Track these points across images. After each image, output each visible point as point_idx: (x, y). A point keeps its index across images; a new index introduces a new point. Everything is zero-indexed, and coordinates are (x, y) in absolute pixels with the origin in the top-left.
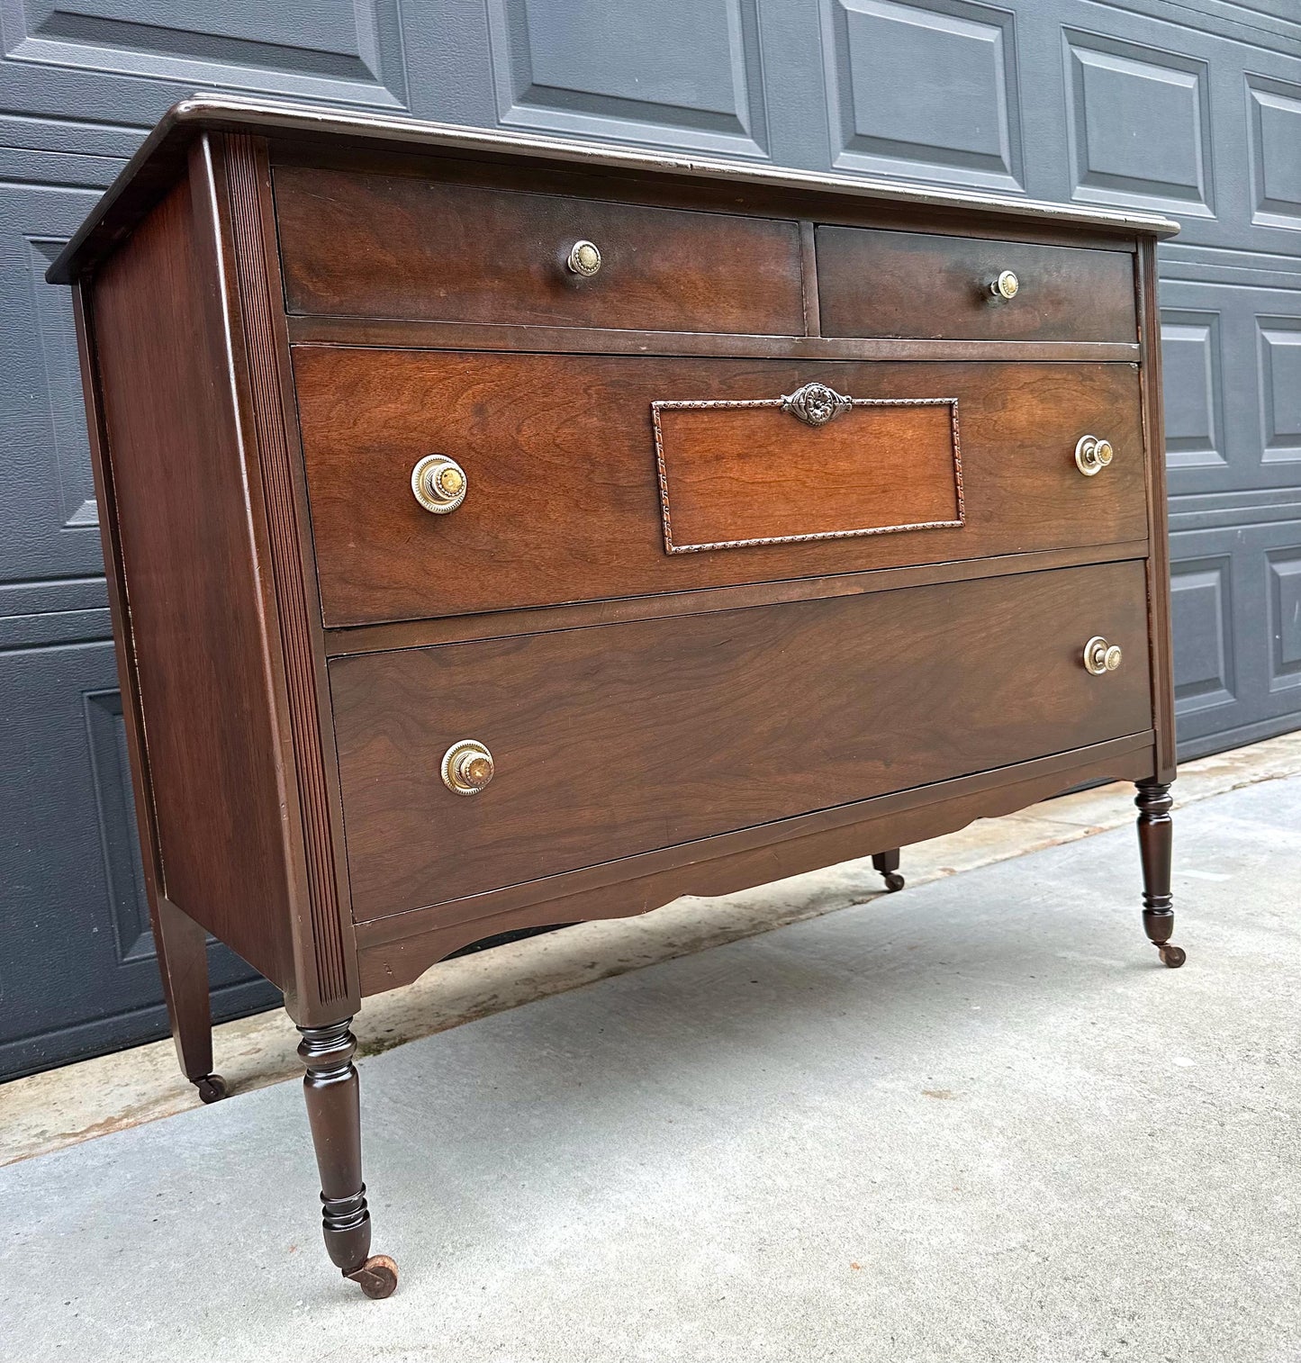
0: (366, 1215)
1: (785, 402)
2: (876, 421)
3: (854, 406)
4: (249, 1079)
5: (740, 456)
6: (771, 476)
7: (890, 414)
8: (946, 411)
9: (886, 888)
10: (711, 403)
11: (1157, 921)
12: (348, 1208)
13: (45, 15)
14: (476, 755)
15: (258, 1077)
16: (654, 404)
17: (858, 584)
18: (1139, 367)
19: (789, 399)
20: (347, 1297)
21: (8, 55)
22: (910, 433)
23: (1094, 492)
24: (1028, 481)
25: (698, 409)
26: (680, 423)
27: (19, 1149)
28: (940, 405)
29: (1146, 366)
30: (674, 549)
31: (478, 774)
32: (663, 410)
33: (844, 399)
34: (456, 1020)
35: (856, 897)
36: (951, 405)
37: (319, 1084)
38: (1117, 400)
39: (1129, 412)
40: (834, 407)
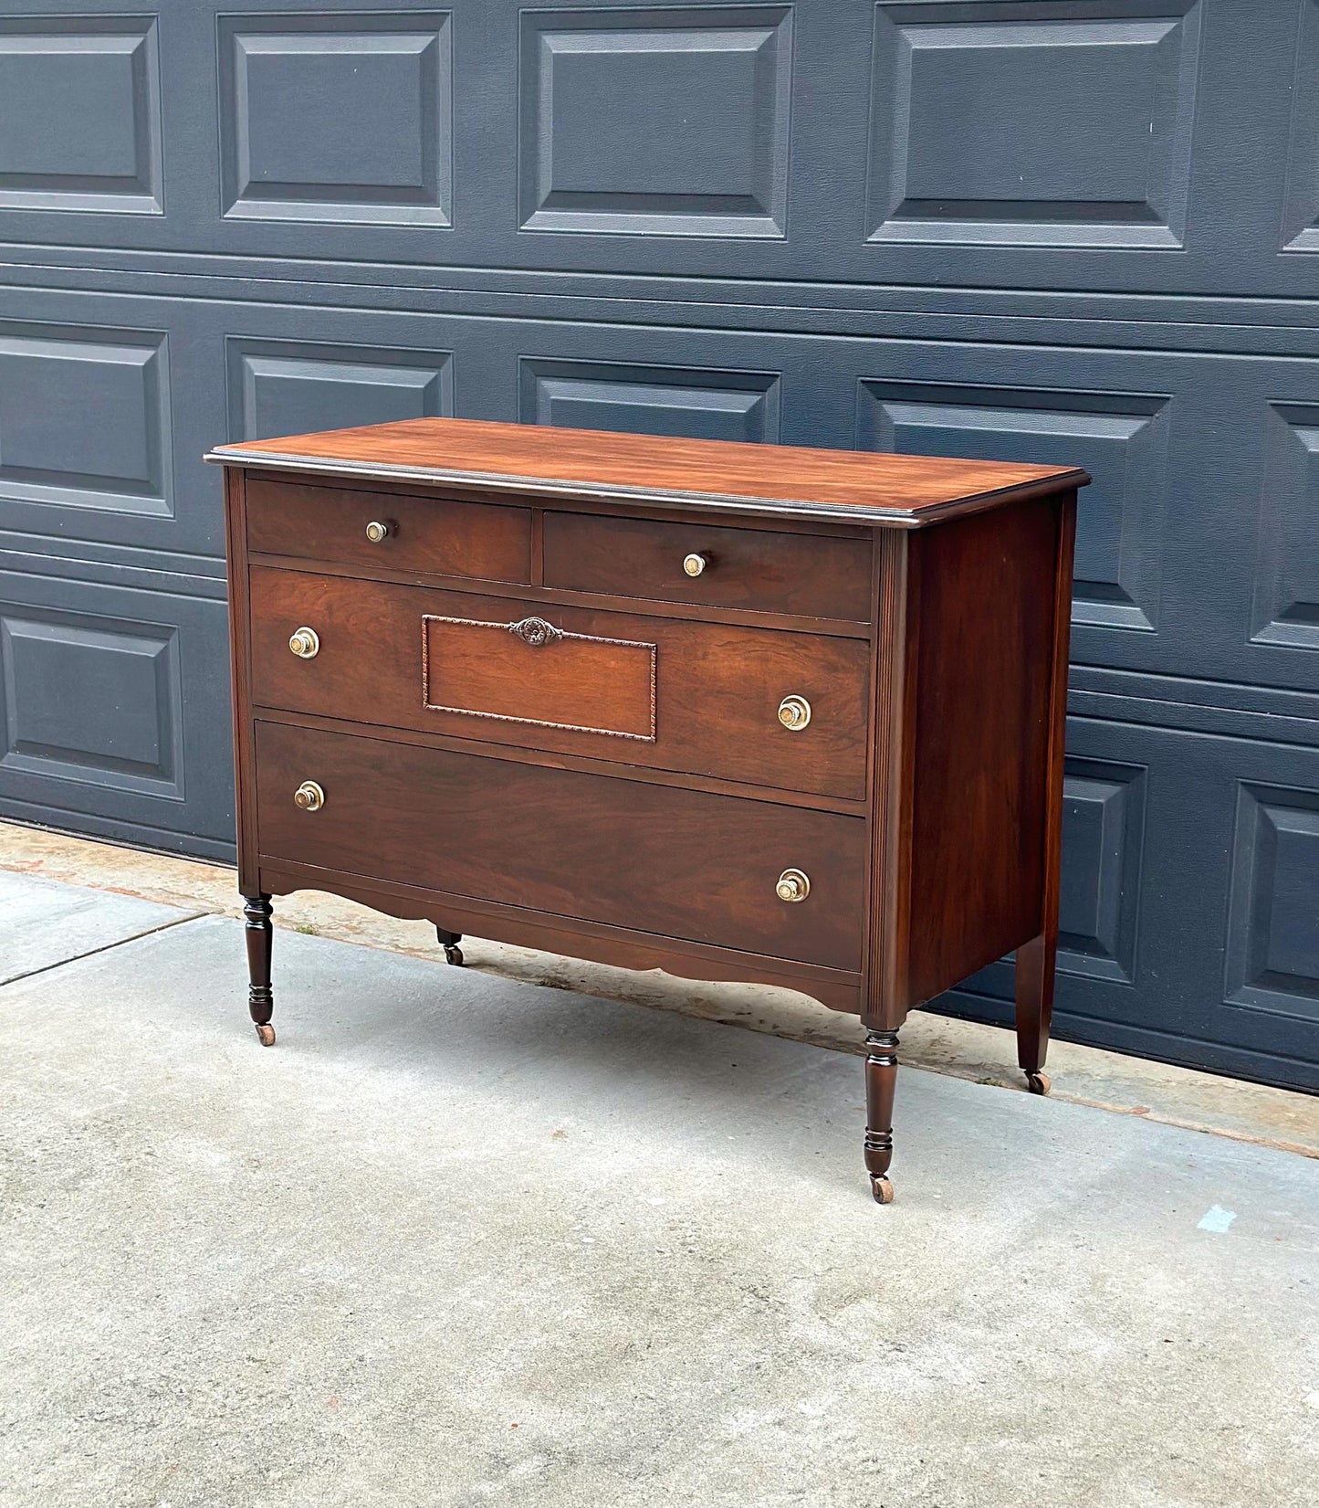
1: (510, 627)
2: (584, 652)
3: (563, 637)
5: (480, 658)
6: (498, 673)
7: (596, 647)
8: (648, 652)
10: (460, 620)
12: (258, 991)
16: (424, 616)
17: (561, 763)
18: (869, 646)
19: (516, 624)
22: (613, 663)
23: (800, 745)
24: (722, 722)
25: (453, 623)
26: (441, 629)
28: (642, 648)
29: (874, 645)
30: (428, 706)
32: (428, 620)
33: (558, 631)
36: (649, 649)
38: (836, 669)
39: (851, 685)
40: (546, 636)
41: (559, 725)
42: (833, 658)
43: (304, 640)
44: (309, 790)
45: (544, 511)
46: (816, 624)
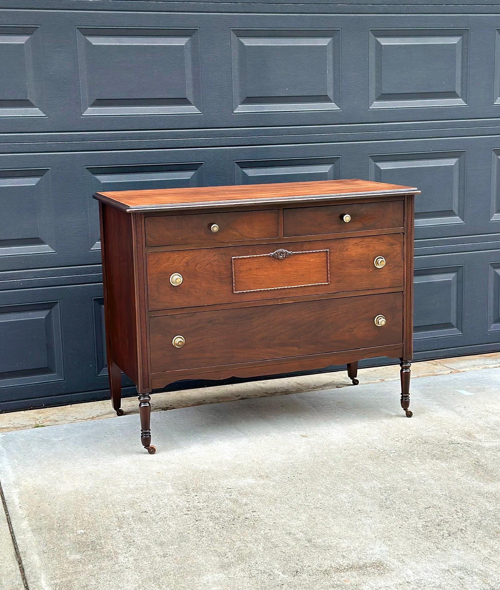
0: (150, 436)
1: (271, 255)
2: (301, 258)
3: (293, 254)
4: (130, 412)
5: (257, 269)
6: (266, 273)
7: (305, 255)
8: (326, 253)
9: (352, 384)
10: (248, 256)
11: (405, 403)
12: (146, 433)
13: (93, 101)
14: (181, 340)
15: (133, 412)
16: (232, 258)
17: (292, 301)
18: (404, 235)
19: (273, 253)
20: (145, 453)
21: (83, 115)
22: (312, 259)
23: (381, 273)
24: (354, 271)
25: (245, 258)
26: (239, 262)
27: (71, 421)
28: (323, 252)
29: (405, 234)
30: (235, 292)
31: (180, 344)
32: (234, 259)
33: (290, 252)
34: (191, 405)
35: (338, 386)
36: (327, 251)
37: (142, 406)
38: (393, 245)
39: (398, 248)
40: (286, 255)
41: (292, 287)
42: (391, 241)
43: (176, 279)
44: (178, 340)
45: (284, 209)
46: (386, 230)
